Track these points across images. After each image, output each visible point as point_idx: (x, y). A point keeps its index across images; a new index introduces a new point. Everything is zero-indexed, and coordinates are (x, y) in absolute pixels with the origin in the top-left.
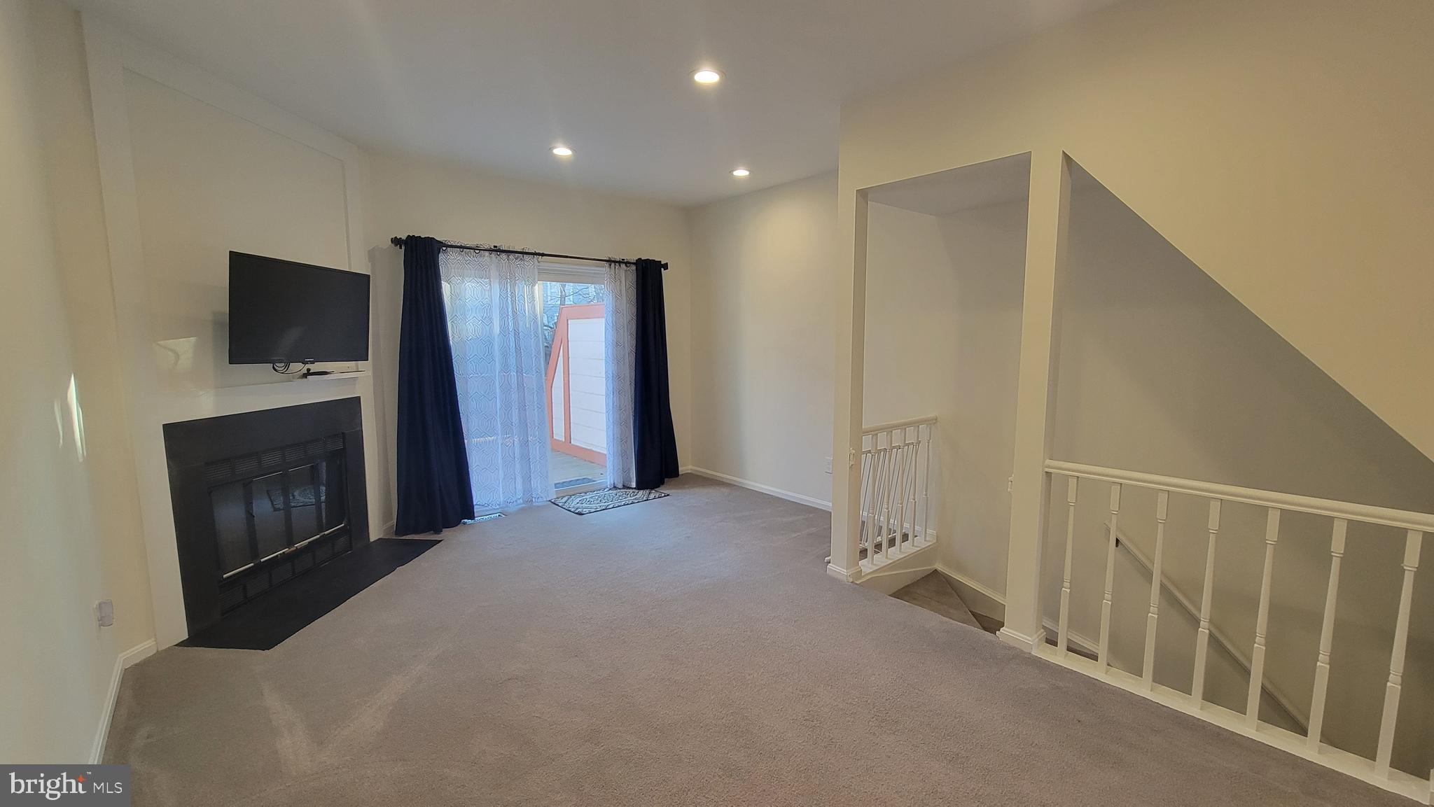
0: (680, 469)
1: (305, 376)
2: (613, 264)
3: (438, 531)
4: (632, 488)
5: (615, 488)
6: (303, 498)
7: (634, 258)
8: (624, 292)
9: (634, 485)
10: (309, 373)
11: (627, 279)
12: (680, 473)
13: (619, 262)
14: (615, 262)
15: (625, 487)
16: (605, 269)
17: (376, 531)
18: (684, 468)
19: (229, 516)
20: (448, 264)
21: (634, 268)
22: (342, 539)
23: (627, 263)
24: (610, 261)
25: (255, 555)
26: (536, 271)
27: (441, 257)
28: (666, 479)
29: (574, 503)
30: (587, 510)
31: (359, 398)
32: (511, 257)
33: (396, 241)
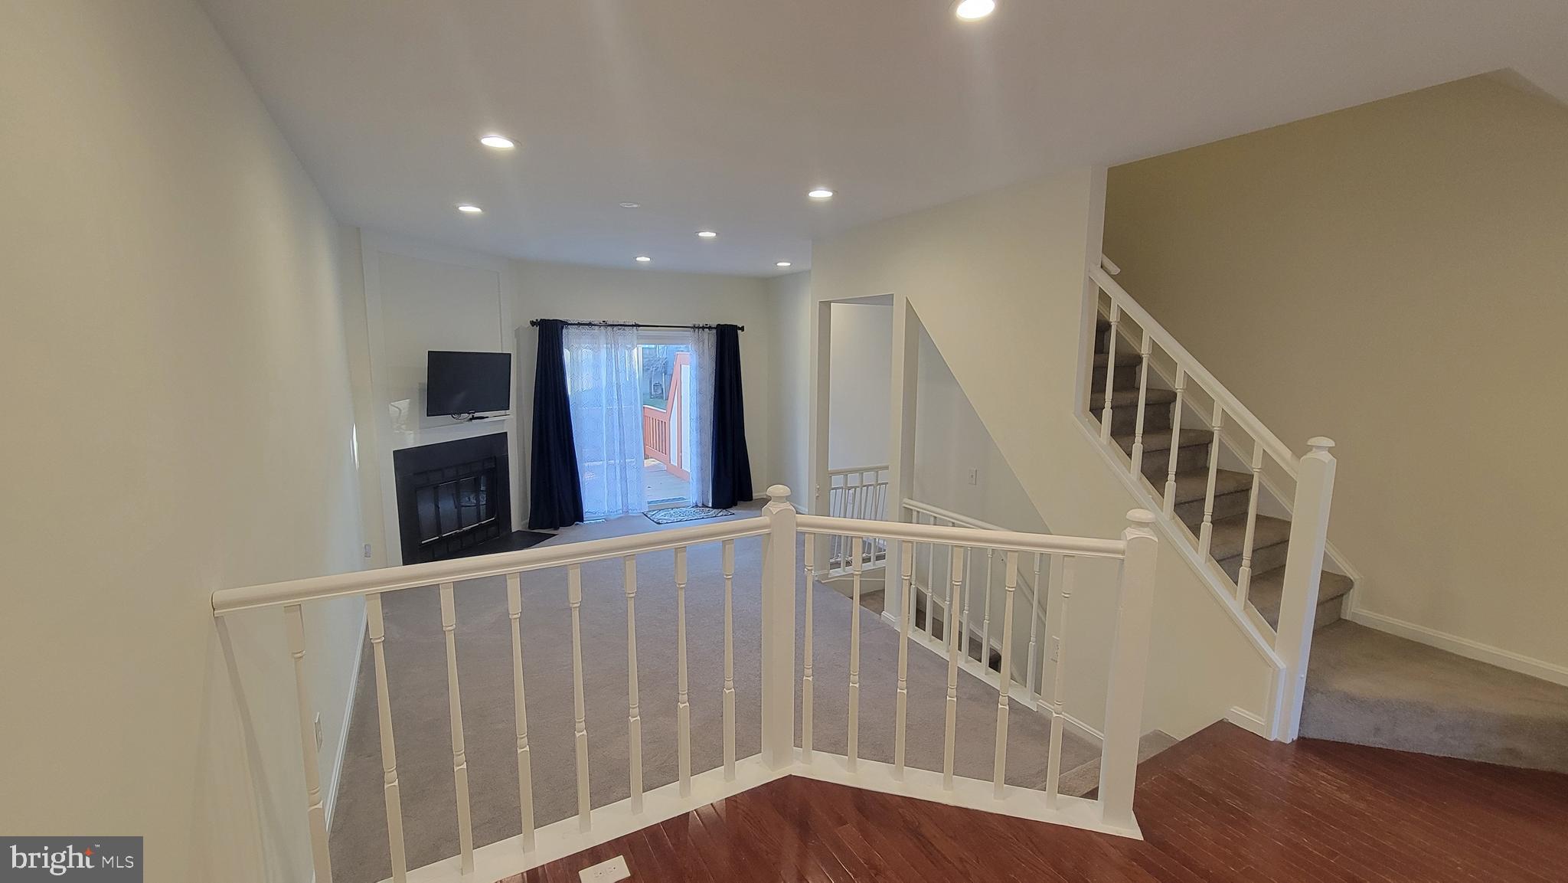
0: (754, 495)
1: (471, 419)
2: (697, 330)
3: (556, 528)
4: (708, 507)
5: (697, 506)
6: (469, 500)
7: (714, 324)
8: (706, 351)
9: (710, 506)
10: (474, 418)
11: (709, 339)
12: (754, 498)
13: (703, 328)
14: (699, 328)
15: (704, 506)
16: (689, 333)
17: (516, 525)
18: (757, 494)
19: (426, 509)
20: (569, 336)
21: (714, 331)
22: (493, 528)
23: (710, 328)
24: (694, 327)
25: (439, 532)
26: (635, 337)
27: (564, 331)
28: (738, 502)
29: (659, 516)
30: (665, 521)
31: (506, 433)
32: (615, 328)
33: (533, 323)
